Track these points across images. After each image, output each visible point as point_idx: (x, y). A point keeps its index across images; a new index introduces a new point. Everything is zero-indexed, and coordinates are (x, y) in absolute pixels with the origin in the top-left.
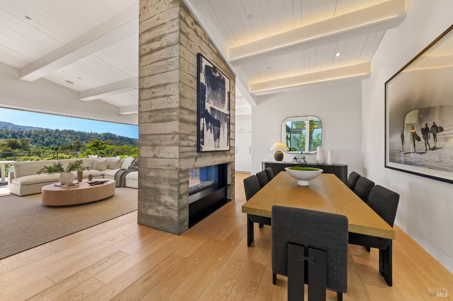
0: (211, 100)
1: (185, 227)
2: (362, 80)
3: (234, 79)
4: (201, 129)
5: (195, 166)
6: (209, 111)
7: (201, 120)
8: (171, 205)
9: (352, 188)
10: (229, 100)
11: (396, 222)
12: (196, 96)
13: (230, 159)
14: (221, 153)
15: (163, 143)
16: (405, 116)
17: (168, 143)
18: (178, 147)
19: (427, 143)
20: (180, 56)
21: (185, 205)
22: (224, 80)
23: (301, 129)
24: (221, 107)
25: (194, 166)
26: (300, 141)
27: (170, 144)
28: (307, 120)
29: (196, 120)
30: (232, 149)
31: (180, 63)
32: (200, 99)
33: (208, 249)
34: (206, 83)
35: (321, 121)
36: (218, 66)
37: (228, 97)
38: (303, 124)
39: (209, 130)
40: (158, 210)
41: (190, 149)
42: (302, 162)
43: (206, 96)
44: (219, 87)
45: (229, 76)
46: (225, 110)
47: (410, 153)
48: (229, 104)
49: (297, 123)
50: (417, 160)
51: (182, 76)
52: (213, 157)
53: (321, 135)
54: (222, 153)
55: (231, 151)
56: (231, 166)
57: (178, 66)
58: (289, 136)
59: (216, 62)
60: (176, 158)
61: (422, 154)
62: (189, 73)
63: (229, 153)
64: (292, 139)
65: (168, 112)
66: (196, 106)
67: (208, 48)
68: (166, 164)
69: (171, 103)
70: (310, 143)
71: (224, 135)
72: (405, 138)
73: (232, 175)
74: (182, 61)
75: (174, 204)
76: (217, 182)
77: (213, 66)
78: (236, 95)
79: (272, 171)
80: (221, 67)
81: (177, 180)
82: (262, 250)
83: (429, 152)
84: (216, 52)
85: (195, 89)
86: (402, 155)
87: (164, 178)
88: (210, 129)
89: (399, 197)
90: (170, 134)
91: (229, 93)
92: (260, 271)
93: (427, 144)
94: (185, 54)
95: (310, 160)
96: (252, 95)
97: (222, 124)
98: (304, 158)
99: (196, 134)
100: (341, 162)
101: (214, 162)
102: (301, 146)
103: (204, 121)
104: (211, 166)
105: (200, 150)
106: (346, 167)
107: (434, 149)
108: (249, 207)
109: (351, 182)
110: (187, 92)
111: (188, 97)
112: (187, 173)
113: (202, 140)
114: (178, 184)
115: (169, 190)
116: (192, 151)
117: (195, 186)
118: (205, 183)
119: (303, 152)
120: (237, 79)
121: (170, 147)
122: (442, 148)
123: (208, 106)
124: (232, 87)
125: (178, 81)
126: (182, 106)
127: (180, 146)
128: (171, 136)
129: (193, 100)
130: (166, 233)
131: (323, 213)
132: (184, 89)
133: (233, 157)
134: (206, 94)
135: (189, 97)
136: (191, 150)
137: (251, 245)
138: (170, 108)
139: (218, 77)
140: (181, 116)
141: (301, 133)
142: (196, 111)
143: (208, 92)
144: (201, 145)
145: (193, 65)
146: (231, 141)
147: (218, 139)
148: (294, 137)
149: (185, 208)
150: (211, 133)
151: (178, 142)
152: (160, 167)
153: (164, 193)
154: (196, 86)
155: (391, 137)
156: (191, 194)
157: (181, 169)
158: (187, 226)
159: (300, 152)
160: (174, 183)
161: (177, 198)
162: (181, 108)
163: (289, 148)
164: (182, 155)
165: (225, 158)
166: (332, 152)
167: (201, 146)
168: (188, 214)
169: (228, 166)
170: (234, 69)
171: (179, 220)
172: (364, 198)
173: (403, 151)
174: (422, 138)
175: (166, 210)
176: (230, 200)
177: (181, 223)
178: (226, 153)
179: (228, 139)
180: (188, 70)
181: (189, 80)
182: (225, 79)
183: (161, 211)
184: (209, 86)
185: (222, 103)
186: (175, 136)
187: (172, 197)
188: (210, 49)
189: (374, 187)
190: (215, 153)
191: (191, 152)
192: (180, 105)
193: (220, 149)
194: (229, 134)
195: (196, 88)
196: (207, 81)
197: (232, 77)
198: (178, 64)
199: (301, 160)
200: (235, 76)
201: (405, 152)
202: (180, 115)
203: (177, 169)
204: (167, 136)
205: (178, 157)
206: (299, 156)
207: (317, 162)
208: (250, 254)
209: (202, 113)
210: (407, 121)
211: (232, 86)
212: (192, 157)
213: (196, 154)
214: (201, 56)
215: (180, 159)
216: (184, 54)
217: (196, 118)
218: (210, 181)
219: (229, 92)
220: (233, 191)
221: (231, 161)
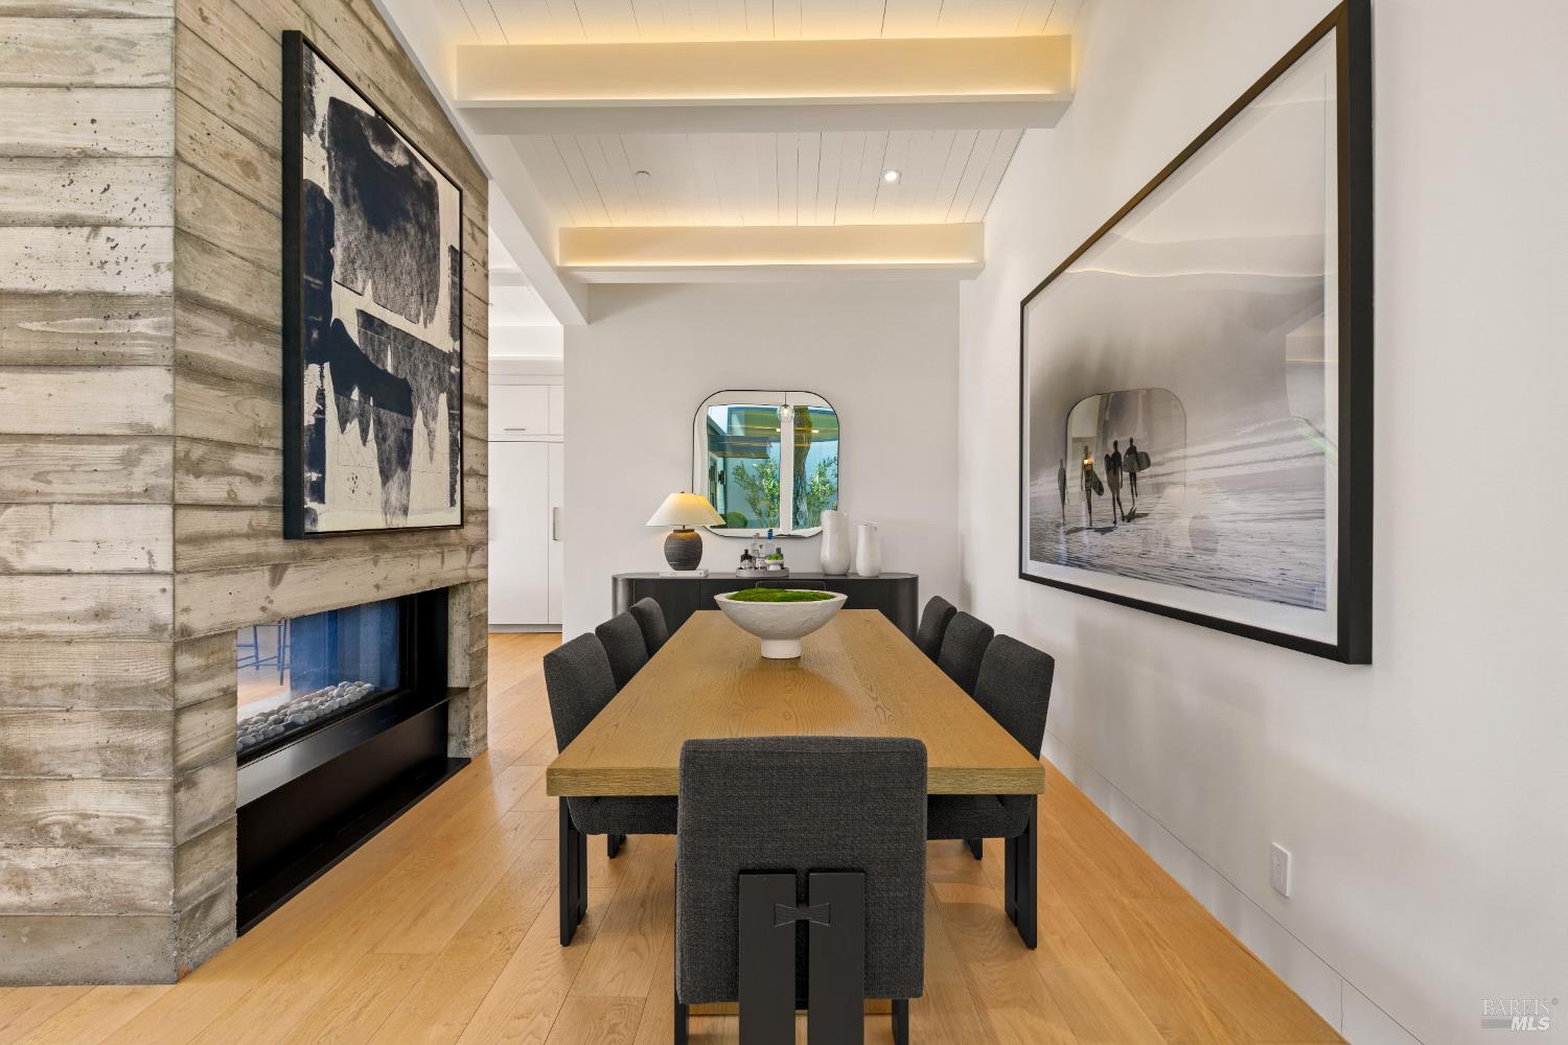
0: (360, 275)
1: (217, 930)
2: (961, 282)
3: (479, 189)
4: (309, 419)
5: (272, 608)
6: (353, 330)
7: (306, 373)
8: (119, 831)
9: (933, 651)
10: (458, 287)
11: (1046, 750)
12: (278, 245)
13: (465, 568)
14: (416, 538)
15: (57, 487)
16: (1068, 415)
17: (96, 488)
18: (168, 510)
19: (1117, 500)
20: (177, 20)
21: (214, 818)
22: (431, 186)
23: (766, 440)
24: (418, 316)
25: (263, 609)
26: (762, 489)
27: (111, 494)
28: (786, 406)
29: (279, 372)
30: (472, 518)
31: (176, 60)
32: (303, 263)
33: (366, 1006)
34: (333, 189)
35: (834, 413)
36: (402, 115)
37: (454, 274)
38: (771, 418)
39: (354, 427)
40: (25, 873)
41: (238, 521)
42: (771, 568)
43: (338, 253)
44: (407, 218)
45: (454, 172)
46: (436, 333)
47: (1081, 529)
48: (457, 306)
49: (749, 416)
50: (1096, 551)
51: (192, 132)
52: (376, 562)
53: (834, 465)
54: (424, 538)
55: (471, 532)
56: (469, 600)
57: (165, 73)
58: (720, 468)
59: (387, 93)
60: (151, 573)
61: (1107, 534)
62: (237, 120)
63: (457, 541)
64: (730, 477)
65: (96, 316)
66: (278, 298)
67: (347, 15)
68: (82, 603)
69: (111, 268)
70: (797, 495)
71: (435, 455)
72: (1068, 483)
73: (472, 645)
74: (190, 50)
75: (138, 821)
76: (393, 682)
77: (372, 113)
78: (491, 266)
79: (661, 611)
80: (417, 122)
81: (162, 692)
82: (624, 942)
83: (1122, 527)
84: (389, 44)
85: (270, 212)
86: (1062, 537)
87: (69, 689)
88: (356, 422)
89: (1053, 665)
90: (104, 438)
91: (457, 255)
92: (620, 1028)
93: (1117, 505)
94: (214, 20)
95: (799, 562)
96: (564, 274)
97: (425, 399)
98: (779, 554)
99: (279, 443)
100: (899, 566)
101: (377, 587)
102: (763, 505)
103: (322, 376)
104: (359, 606)
105: (301, 524)
106: (913, 582)
107: (1131, 517)
108: (581, 767)
109: (929, 634)
110: (225, 220)
111: (230, 248)
112: (221, 649)
113: (314, 476)
114: (169, 709)
115: (100, 749)
116: (253, 534)
117: (267, 715)
118: (322, 695)
119: (776, 532)
120: (494, 192)
121: (108, 513)
122: (1146, 515)
123: (347, 305)
124: (474, 226)
125: (171, 153)
126: (193, 289)
127: (176, 506)
128: (117, 450)
129: (259, 266)
130: (86, 988)
131: (856, 740)
132: (206, 204)
133: (477, 558)
134: (338, 244)
135: (236, 250)
136: (250, 524)
137: (576, 936)
138: (110, 296)
139: (399, 167)
140: (184, 346)
141: (762, 454)
142: (278, 323)
143: (347, 234)
144: (307, 499)
145: (260, 87)
146: (470, 483)
147: (399, 474)
148: (740, 472)
149: (213, 832)
150: (364, 440)
151: (169, 481)
152: (33, 628)
153: (62, 770)
154: (278, 194)
155: (1037, 478)
156: (246, 756)
157: (185, 631)
158: (227, 924)
159: (764, 532)
160: (141, 707)
161: (160, 788)
162: (186, 299)
163: (724, 517)
164: (193, 555)
165: (440, 565)
166: (872, 529)
167: (310, 504)
168: (233, 863)
169: (450, 603)
170: (484, 147)
171: (174, 899)
172: (966, 680)
173: (1064, 525)
174: (1105, 486)
175: (85, 863)
176: (467, 761)
177: (188, 915)
178: (442, 541)
179: (453, 473)
180: (230, 107)
181: (232, 160)
182: (435, 183)
183: (46, 875)
184: (354, 207)
185: (422, 295)
186: (144, 450)
187: (125, 786)
188: (354, 23)
189: (993, 641)
190: (384, 540)
191: (247, 536)
192: (182, 283)
193: (412, 521)
194: (457, 449)
195: (278, 207)
196: (343, 180)
197: (473, 180)
198: (167, 61)
199: (767, 561)
200: (484, 178)
201: (1069, 527)
202: (178, 339)
203: (157, 629)
204: (86, 451)
205: (164, 562)
206: (761, 546)
207: (823, 567)
208: (573, 971)
209: (315, 335)
210: (1074, 433)
211: (472, 223)
212: (254, 561)
213: (277, 547)
214: (305, 50)
215: (179, 578)
216: (204, 19)
217: (279, 362)
218: (352, 680)
219: (457, 247)
220: (476, 717)
221: (467, 576)
